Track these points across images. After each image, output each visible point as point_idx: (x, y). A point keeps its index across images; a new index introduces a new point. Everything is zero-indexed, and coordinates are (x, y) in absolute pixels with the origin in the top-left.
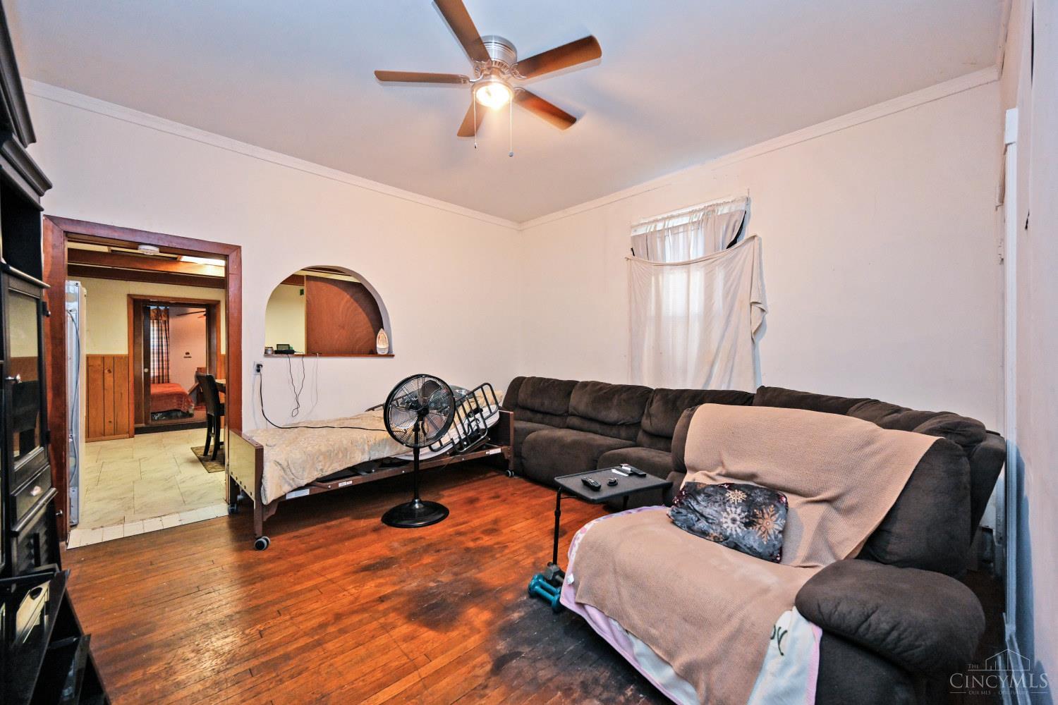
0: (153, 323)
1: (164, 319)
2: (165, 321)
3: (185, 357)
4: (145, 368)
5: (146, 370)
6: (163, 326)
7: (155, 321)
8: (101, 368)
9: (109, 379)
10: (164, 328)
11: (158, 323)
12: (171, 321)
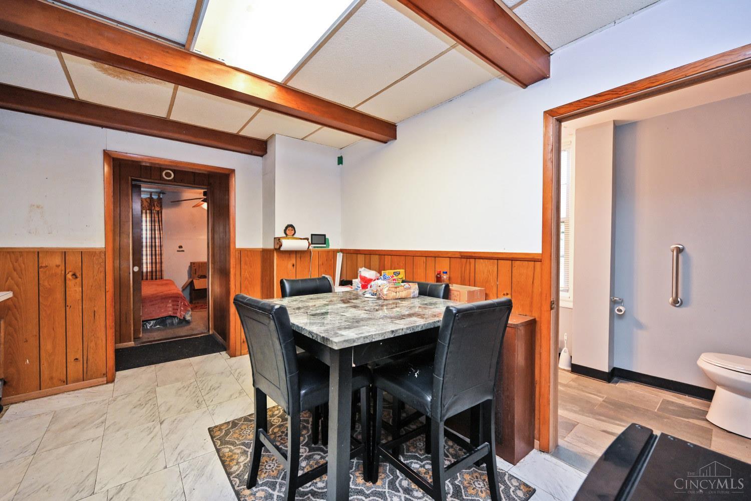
0: (146, 213)
1: (157, 209)
2: (158, 211)
3: (178, 251)
4: (134, 266)
5: (136, 269)
6: (156, 216)
7: (148, 211)
8: (60, 271)
9: (74, 288)
10: (157, 219)
11: (151, 213)
12: (164, 211)
